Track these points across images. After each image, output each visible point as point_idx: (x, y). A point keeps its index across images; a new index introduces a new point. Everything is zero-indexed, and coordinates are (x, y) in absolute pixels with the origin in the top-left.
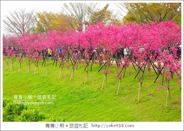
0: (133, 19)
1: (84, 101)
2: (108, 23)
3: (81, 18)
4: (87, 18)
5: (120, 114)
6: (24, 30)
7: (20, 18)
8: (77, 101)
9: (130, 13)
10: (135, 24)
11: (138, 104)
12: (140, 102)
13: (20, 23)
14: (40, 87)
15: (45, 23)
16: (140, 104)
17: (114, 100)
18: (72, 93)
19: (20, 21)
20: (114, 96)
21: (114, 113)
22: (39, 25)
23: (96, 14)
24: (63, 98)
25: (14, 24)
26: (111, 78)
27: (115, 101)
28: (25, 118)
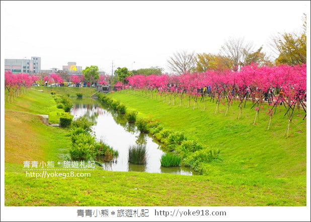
0: (284, 61)
1: (238, 134)
2: (261, 64)
3: (236, 59)
4: (242, 59)
5: (270, 147)
6: (185, 70)
7: (182, 58)
8: (231, 134)
9: (281, 55)
10: (286, 65)
11: (288, 139)
12: (289, 137)
13: (182, 63)
14: (199, 120)
15: (204, 63)
16: (289, 139)
17: (265, 134)
18: (227, 127)
19: (182, 61)
20: (265, 131)
21: (265, 147)
22: (199, 65)
23: (250, 56)
24: (218, 131)
25: (177, 64)
26: (263, 115)
27: (266, 136)
28: (184, 147)
